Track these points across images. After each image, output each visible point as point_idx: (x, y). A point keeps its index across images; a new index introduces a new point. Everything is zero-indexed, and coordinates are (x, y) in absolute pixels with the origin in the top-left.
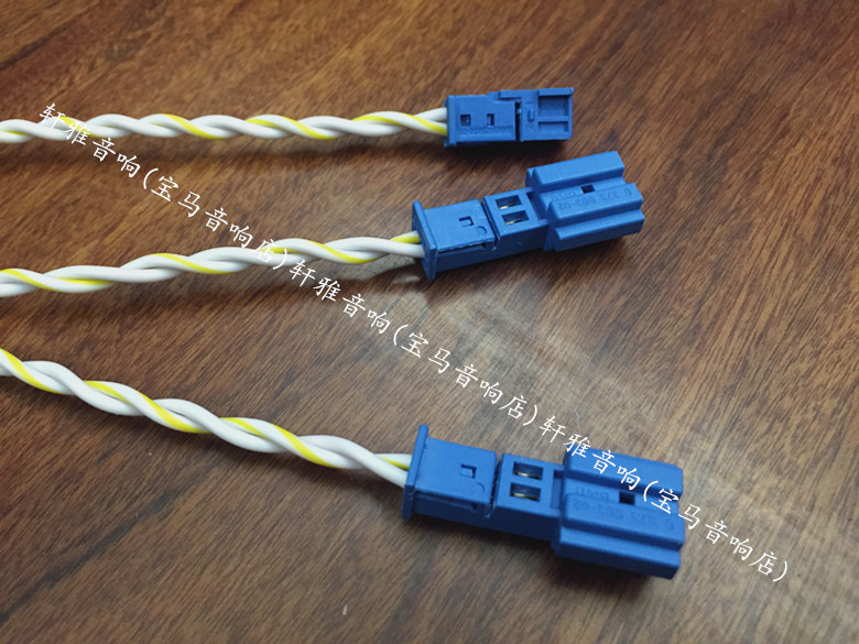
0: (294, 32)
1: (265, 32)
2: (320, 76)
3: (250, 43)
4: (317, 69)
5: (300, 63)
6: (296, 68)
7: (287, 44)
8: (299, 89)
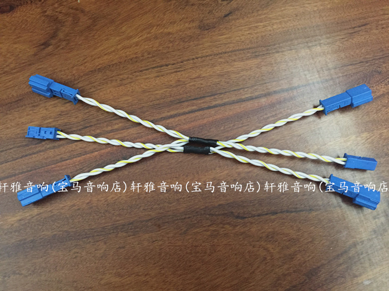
0: (387, 113)
1: (380, 109)
2: (386, 131)
3: (375, 111)
4: (386, 128)
5: (383, 124)
6: (381, 125)
7: (383, 116)
8: (379, 132)
